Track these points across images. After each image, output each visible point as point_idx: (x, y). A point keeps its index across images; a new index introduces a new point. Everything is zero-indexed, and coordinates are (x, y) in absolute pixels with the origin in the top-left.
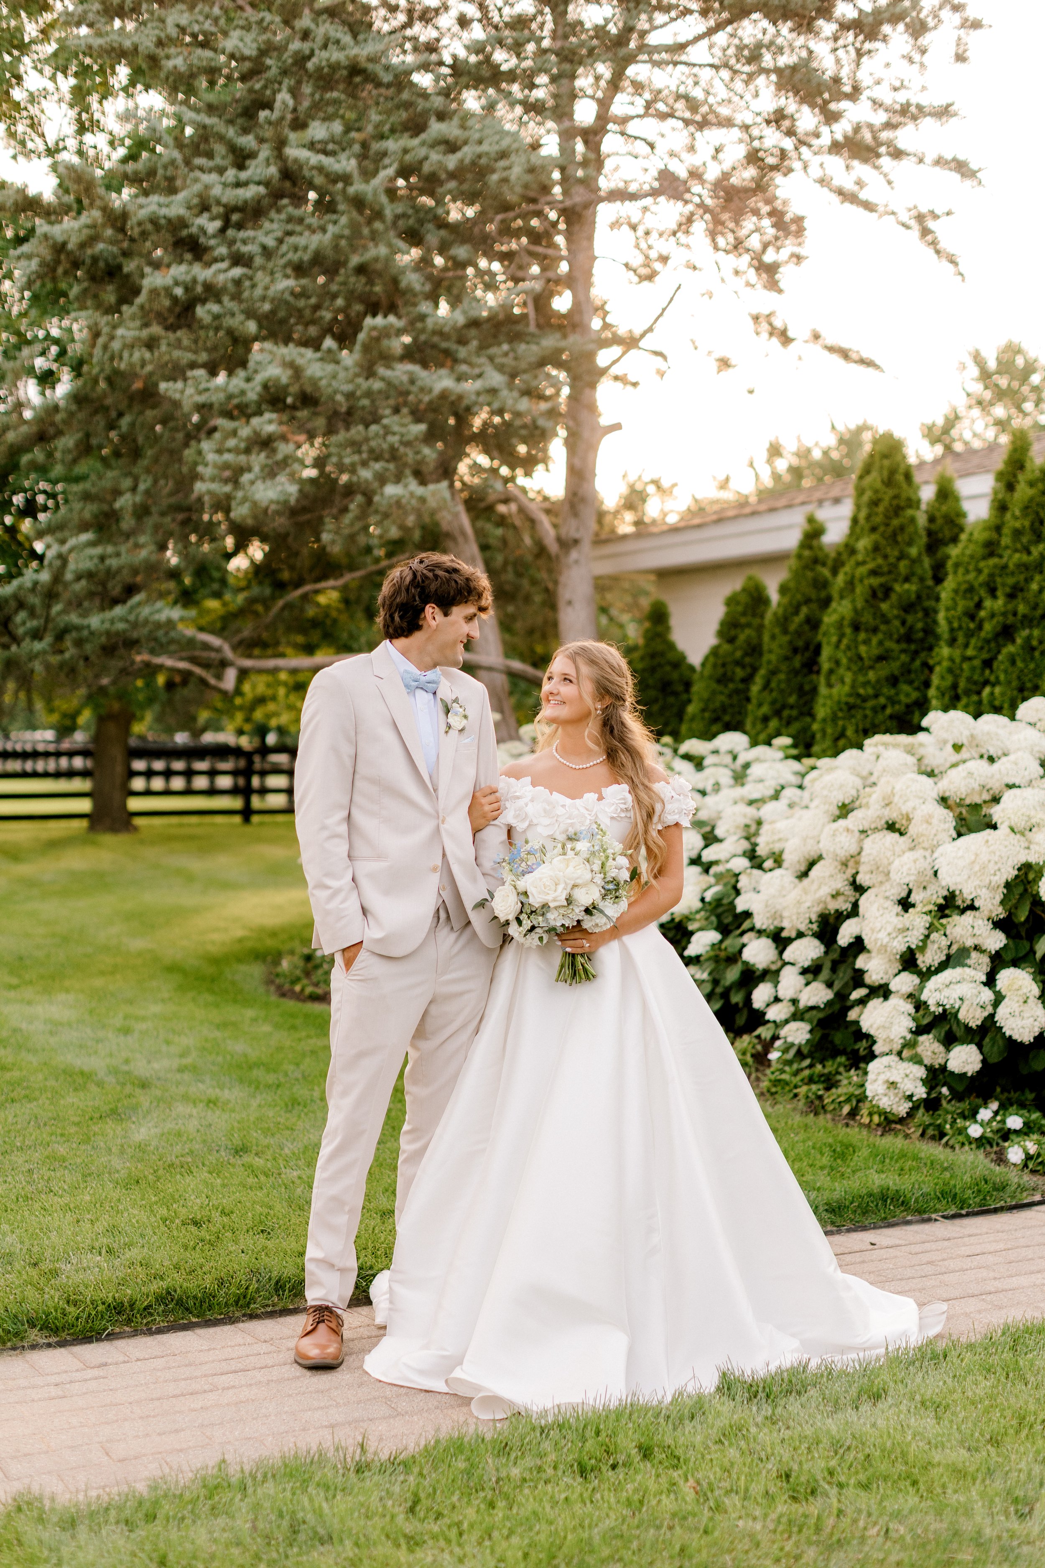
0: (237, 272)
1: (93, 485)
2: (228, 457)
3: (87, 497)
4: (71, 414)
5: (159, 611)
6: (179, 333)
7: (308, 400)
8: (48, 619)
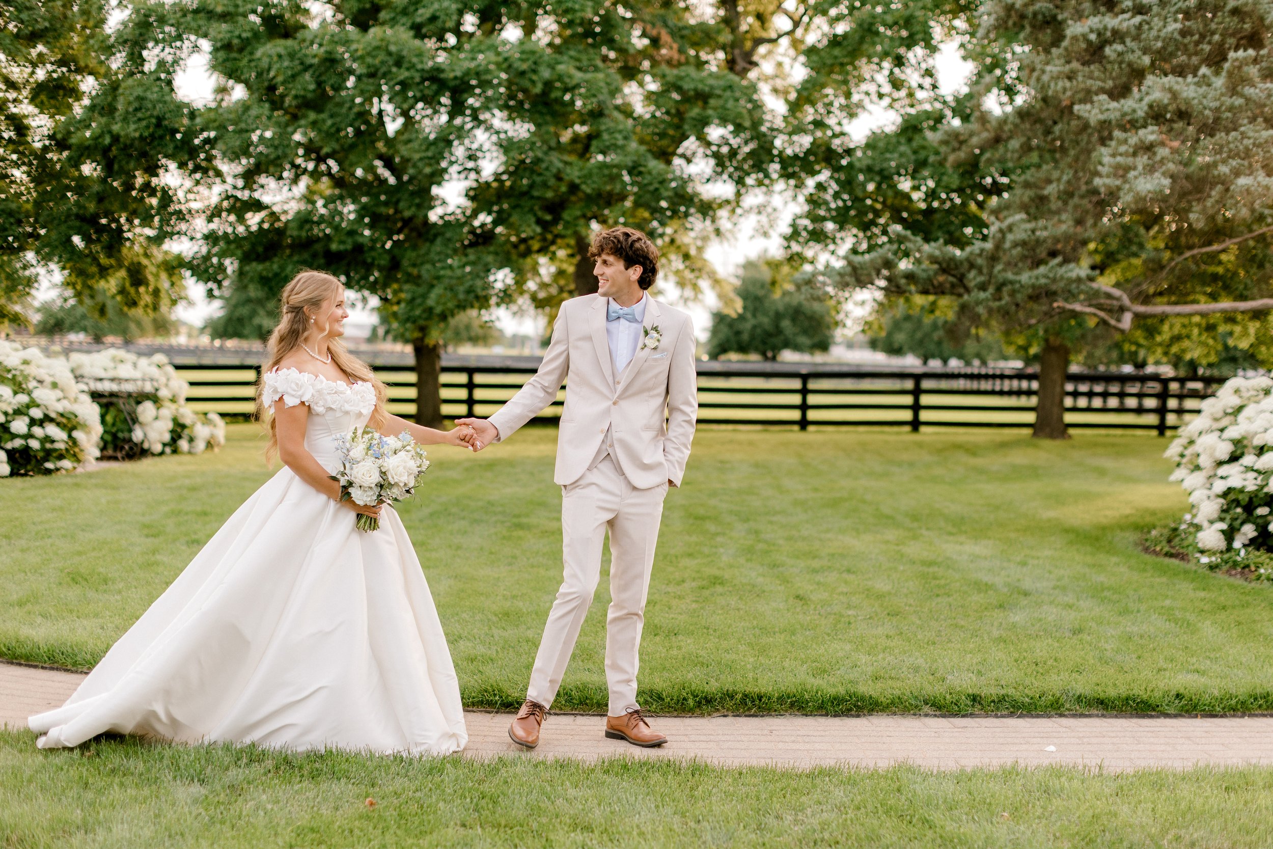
0: (1138, 19)
1: (1032, 176)
2: (1119, 159)
3: (1027, 185)
4: (1016, 126)
5: (1071, 271)
6: (1092, 67)
7: (1183, 115)
8: (990, 275)
